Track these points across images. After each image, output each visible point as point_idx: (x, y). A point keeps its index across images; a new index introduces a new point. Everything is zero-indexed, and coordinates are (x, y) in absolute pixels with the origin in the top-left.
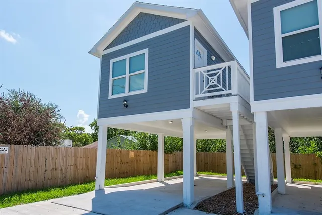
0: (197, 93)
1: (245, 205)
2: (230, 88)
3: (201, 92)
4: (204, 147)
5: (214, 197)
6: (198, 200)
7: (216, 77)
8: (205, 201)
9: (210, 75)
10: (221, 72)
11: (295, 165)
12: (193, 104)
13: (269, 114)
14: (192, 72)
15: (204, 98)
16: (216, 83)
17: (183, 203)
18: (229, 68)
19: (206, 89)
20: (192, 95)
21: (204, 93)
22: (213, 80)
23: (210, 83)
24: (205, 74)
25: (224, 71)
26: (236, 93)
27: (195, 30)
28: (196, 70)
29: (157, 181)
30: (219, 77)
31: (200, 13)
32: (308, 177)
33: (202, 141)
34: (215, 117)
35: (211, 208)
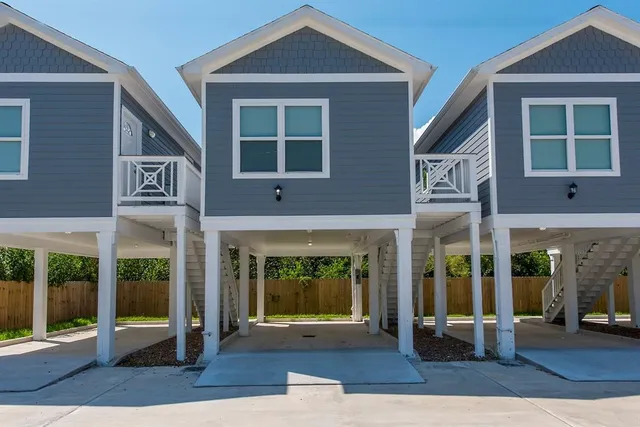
0: (125, 194)
1: (187, 352)
2: (175, 195)
3: (131, 193)
4: (130, 272)
5: (146, 349)
6: (121, 354)
7: (155, 174)
8: (131, 355)
9: (146, 170)
10: (162, 167)
11: (273, 297)
12: (117, 211)
13: (223, 234)
14: (117, 161)
15: (136, 204)
16: (155, 183)
17: (96, 361)
18: (175, 164)
19: (139, 190)
20: (117, 197)
21: (136, 195)
22: (150, 178)
23: (146, 182)
24: (139, 167)
25: (168, 168)
26: (183, 202)
27: (124, 92)
28: (124, 158)
29: (32, 340)
30: (159, 175)
31: (132, 71)
32: (288, 312)
33: (126, 261)
34: (151, 227)
35: (141, 361)
